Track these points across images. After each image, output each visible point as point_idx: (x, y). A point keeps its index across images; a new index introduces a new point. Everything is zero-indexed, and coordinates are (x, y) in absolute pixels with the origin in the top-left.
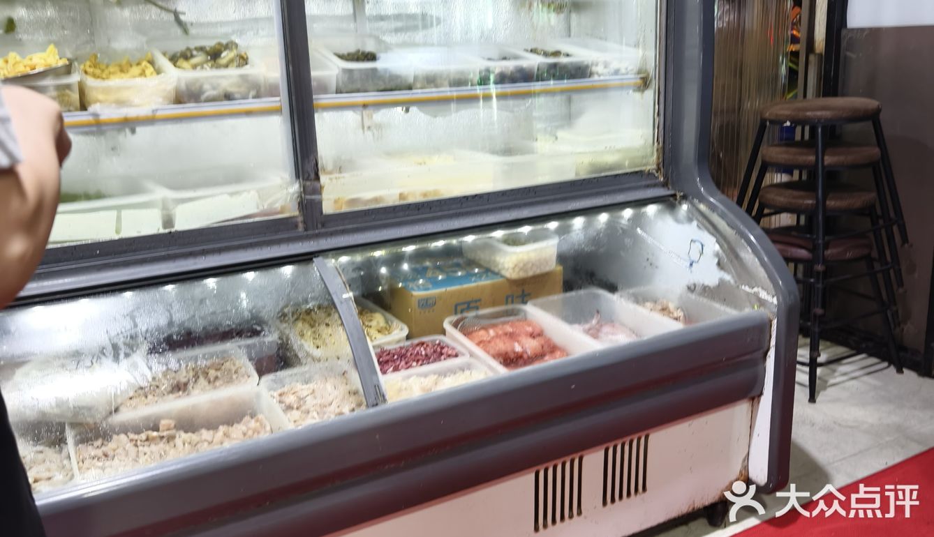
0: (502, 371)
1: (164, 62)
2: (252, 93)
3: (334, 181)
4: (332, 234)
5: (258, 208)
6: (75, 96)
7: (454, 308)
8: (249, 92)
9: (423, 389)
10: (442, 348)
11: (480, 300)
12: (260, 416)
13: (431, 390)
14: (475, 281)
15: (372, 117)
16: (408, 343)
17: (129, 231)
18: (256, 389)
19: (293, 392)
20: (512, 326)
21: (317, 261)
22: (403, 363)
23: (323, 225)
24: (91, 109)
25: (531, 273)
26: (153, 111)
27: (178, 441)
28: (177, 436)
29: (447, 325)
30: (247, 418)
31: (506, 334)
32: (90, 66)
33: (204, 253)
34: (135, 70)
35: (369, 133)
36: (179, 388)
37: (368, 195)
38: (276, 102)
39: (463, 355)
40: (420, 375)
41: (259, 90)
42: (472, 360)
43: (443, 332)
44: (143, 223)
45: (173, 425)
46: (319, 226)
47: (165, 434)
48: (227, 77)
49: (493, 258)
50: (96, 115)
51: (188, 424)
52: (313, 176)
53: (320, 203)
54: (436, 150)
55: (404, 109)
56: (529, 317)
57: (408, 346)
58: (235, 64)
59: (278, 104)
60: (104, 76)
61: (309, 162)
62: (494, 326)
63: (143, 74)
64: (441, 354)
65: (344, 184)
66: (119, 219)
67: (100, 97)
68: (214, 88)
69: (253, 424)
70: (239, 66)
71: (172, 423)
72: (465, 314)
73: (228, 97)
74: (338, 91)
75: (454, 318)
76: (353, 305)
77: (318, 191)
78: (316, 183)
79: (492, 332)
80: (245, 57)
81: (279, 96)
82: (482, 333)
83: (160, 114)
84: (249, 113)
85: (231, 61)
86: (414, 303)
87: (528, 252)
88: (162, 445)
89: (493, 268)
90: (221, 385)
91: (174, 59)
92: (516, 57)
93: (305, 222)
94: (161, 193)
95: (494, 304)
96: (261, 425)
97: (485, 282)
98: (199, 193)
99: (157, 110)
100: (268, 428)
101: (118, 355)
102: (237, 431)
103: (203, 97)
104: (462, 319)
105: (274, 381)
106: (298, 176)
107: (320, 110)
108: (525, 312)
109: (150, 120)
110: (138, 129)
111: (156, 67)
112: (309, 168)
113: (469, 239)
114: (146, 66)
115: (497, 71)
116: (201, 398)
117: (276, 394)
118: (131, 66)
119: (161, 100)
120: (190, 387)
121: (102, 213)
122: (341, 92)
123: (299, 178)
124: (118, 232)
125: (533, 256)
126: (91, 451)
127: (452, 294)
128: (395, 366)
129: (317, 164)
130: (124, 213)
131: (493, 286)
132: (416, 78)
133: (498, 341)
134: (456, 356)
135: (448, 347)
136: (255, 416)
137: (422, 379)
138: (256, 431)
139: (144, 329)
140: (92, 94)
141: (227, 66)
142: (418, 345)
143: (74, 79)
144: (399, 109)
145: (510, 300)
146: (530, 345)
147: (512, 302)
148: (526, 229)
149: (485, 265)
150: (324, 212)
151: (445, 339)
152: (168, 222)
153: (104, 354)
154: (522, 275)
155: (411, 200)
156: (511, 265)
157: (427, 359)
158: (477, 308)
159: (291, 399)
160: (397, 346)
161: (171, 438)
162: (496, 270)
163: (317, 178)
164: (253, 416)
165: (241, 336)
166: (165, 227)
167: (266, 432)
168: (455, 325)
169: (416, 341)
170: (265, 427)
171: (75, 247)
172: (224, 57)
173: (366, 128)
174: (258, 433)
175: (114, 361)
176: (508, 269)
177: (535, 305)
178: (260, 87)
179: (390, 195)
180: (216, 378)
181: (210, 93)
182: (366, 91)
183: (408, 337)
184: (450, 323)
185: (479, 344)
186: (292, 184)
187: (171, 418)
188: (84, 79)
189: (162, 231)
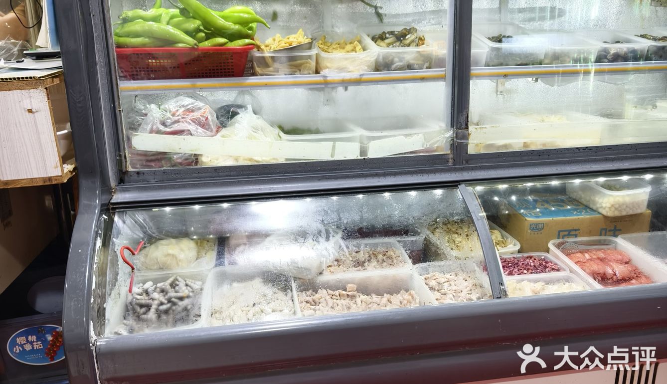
0: (597, 287)
1: (368, 41)
2: (427, 65)
3: (479, 130)
4: (473, 169)
5: (423, 147)
6: (313, 64)
7: (557, 234)
8: (424, 64)
9: (533, 291)
10: (547, 263)
11: (579, 230)
12: (412, 292)
13: (539, 293)
14: (577, 215)
15: (504, 85)
16: (520, 255)
17: (339, 157)
18: (411, 272)
19: (435, 278)
20: (604, 253)
21: (462, 187)
22: (516, 270)
23: (467, 162)
24: (322, 73)
25: (624, 213)
26: (361, 75)
27: (358, 300)
28: (357, 296)
29: (551, 246)
30: (403, 292)
31: (598, 258)
32: (321, 44)
33: (385, 175)
34: (349, 47)
35: (500, 97)
36: (359, 264)
37: (500, 142)
38: (442, 71)
39: (564, 270)
40: (530, 281)
41: (431, 62)
42: (572, 275)
43: (548, 251)
44: (348, 151)
45: (355, 289)
46: (464, 162)
47: (350, 293)
48: (409, 53)
49: (592, 198)
50: (325, 77)
51: (365, 289)
52: (464, 126)
53: (467, 145)
54: (554, 111)
55: (534, 79)
56: (619, 248)
57: (519, 257)
58: (415, 44)
59: (443, 73)
60: (330, 51)
61: (462, 116)
62: (587, 251)
63: (354, 50)
64: (546, 267)
65: (485, 133)
66: (334, 147)
67: (328, 65)
68: (400, 61)
69: (407, 296)
70: (417, 45)
71: (355, 287)
72: (566, 239)
73: (410, 67)
74: (487, 65)
75: (558, 241)
76: (486, 222)
77: (466, 137)
78: (465, 131)
79: (587, 256)
80: (423, 39)
81: (445, 68)
82: (579, 255)
83: (365, 77)
84: (423, 79)
85: (413, 41)
86: (527, 226)
87: (623, 196)
88: (348, 301)
89: (591, 206)
90: (386, 266)
91: (374, 39)
92: (628, 41)
93: (453, 159)
94: (359, 132)
95: (590, 234)
96: (413, 297)
97: (585, 216)
98: (385, 133)
99: (363, 75)
100: (417, 301)
101: (329, 236)
102: (396, 299)
103: (393, 67)
104: (563, 243)
105: (423, 269)
106: (452, 125)
107: (474, 78)
108: (616, 243)
109: (358, 82)
110: (350, 88)
111: (363, 45)
112: (462, 119)
113: (577, 181)
114: (356, 44)
115: (612, 52)
116: (374, 273)
117: (423, 278)
118: (346, 44)
119: (366, 68)
120: (366, 264)
121: (324, 143)
122: (488, 66)
123: (453, 127)
124: (332, 156)
125: (628, 200)
126: (304, 296)
127: (557, 222)
128: (510, 271)
129: (467, 117)
130: (338, 144)
131: (591, 219)
132: (546, 55)
133: (592, 263)
134: (558, 270)
135: (551, 263)
136: (409, 291)
137: (532, 284)
138: (409, 302)
139: (345, 222)
140: (324, 63)
141: (409, 45)
142: (527, 258)
143: (314, 52)
144: (530, 79)
145: (604, 232)
146: (620, 270)
147: (605, 235)
148: (625, 178)
149: (585, 203)
150: (469, 153)
151: (549, 256)
152: (363, 152)
153: (320, 235)
154: (617, 214)
155: (533, 148)
156: (608, 205)
157: (535, 270)
158: (576, 236)
159: (433, 283)
160: (511, 256)
161: (352, 297)
162: (594, 208)
163: (467, 128)
164: (407, 290)
165: (407, 235)
166: (361, 156)
167: (416, 304)
168: (558, 246)
169: (526, 255)
170: (415, 300)
171: (306, 163)
172: (408, 39)
173: (499, 93)
174: (410, 303)
175: (326, 241)
176: (605, 208)
177: (624, 239)
178: (432, 60)
179: (516, 143)
180: (383, 261)
181: (398, 64)
182: (507, 65)
183: (519, 252)
184: (554, 244)
185: (577, 263)
186: (448, 131)
187: (354, 284)
188: (320, 53)
189: (359, 158)
